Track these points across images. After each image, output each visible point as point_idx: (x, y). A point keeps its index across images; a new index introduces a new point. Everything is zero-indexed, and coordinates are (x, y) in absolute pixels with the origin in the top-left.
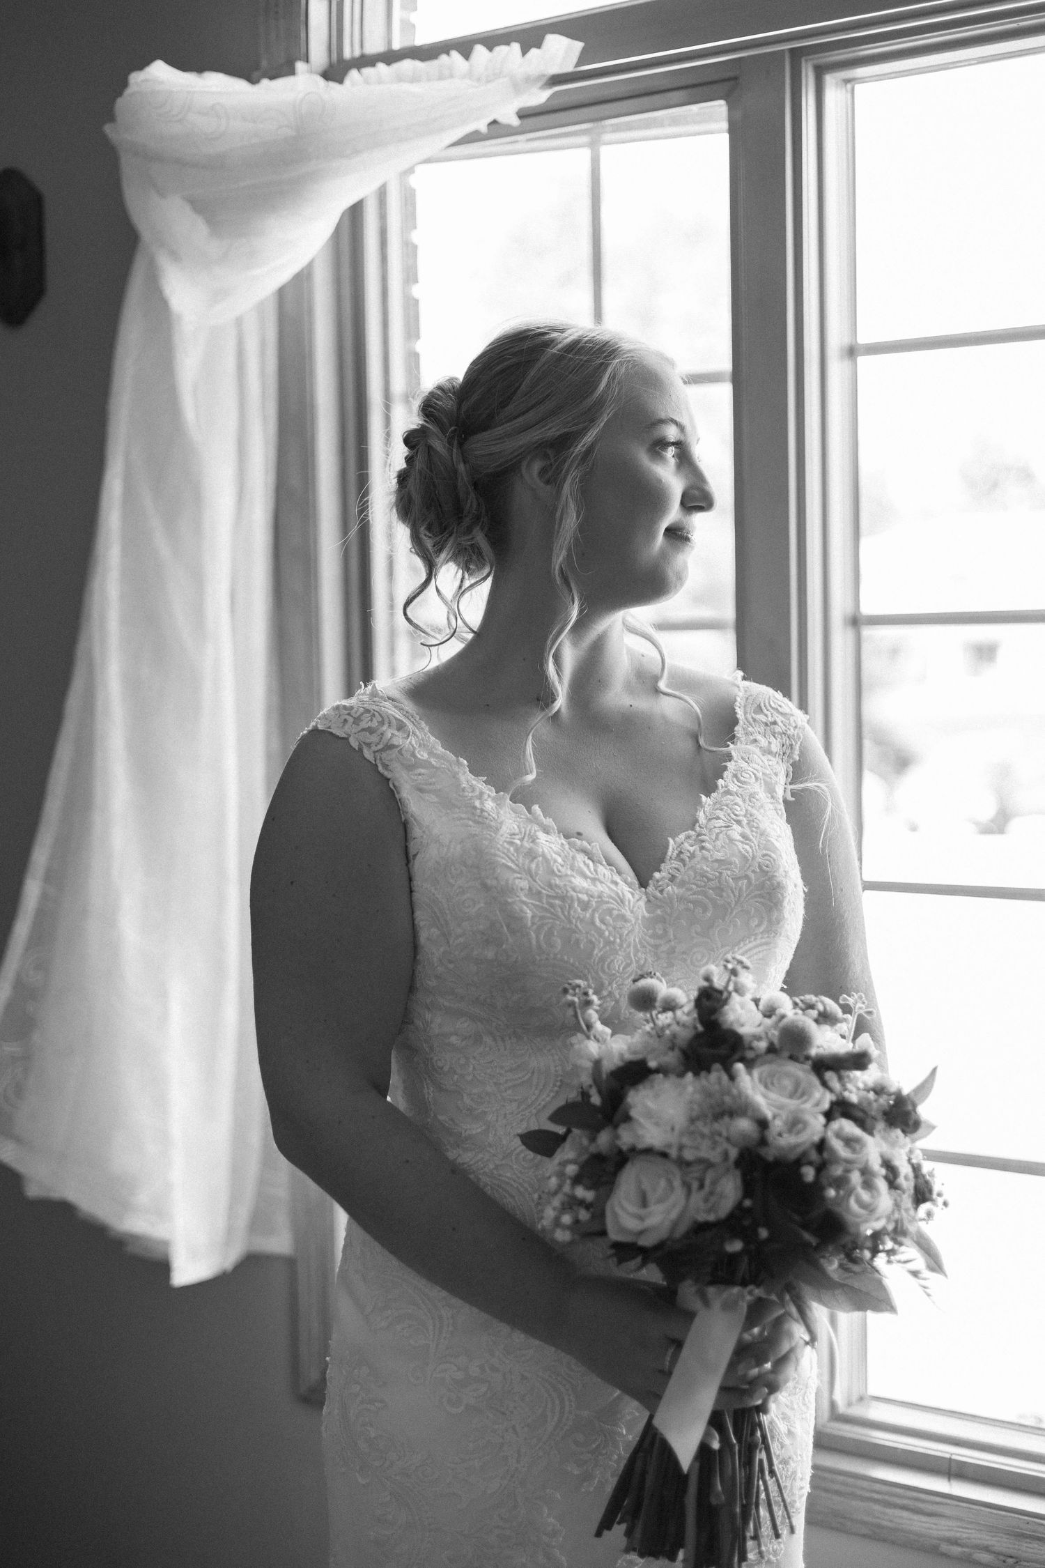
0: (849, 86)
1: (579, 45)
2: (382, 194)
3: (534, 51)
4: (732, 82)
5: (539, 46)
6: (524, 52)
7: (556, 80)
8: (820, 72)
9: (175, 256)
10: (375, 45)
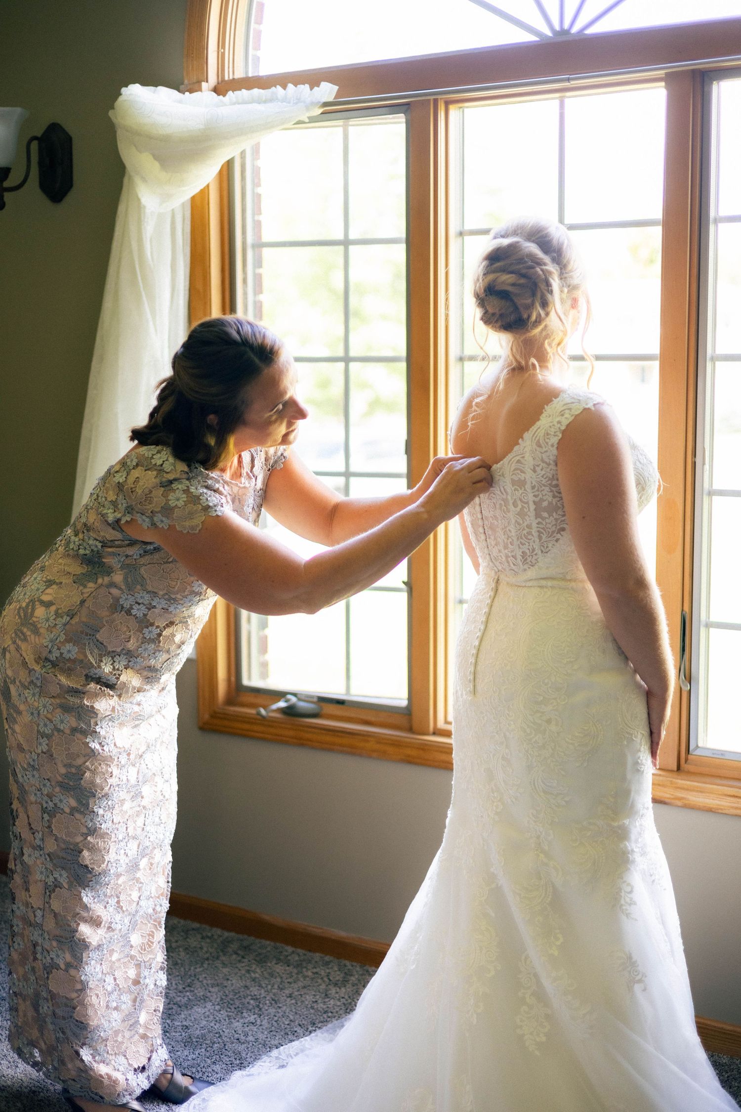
0: (461, 110)
1: (336, 88)
2: (243, 154)
3: (316, 88)
4: (407, 106)
5: (318, 86)
6: (311, 89)
7: (326, 104)
8: (447, 103)
9: (144, 180)
10: (239, 74)
